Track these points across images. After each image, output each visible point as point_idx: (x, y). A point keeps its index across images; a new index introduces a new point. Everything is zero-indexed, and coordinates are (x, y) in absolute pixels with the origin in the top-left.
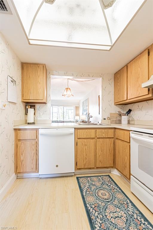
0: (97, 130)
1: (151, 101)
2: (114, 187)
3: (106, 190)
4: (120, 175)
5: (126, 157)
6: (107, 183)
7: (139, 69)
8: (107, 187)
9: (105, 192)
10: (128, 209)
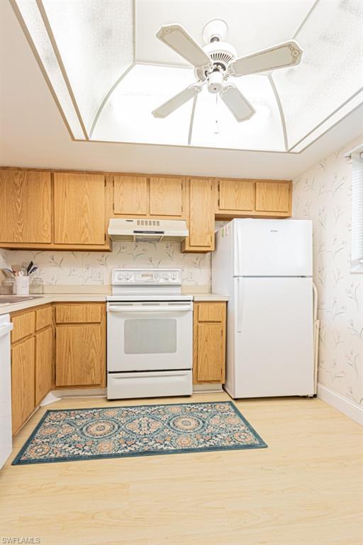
0: (37, 311)
1: (81, 253)
2: (86, 413)
3: (91, 424)
4: (60, 399)
5: (93, 350)
6: (73, 418)
7: (86, 196)
8: (85, 420)
9: (96, 426)
10: (137, 413)
